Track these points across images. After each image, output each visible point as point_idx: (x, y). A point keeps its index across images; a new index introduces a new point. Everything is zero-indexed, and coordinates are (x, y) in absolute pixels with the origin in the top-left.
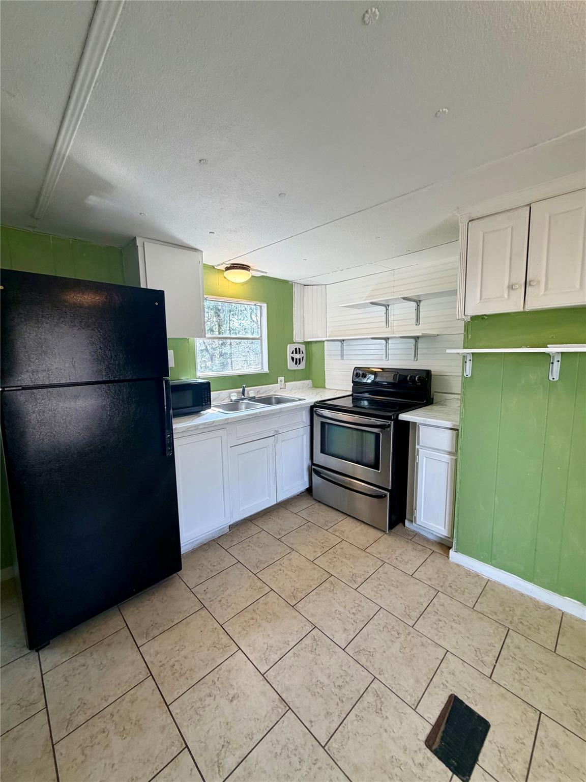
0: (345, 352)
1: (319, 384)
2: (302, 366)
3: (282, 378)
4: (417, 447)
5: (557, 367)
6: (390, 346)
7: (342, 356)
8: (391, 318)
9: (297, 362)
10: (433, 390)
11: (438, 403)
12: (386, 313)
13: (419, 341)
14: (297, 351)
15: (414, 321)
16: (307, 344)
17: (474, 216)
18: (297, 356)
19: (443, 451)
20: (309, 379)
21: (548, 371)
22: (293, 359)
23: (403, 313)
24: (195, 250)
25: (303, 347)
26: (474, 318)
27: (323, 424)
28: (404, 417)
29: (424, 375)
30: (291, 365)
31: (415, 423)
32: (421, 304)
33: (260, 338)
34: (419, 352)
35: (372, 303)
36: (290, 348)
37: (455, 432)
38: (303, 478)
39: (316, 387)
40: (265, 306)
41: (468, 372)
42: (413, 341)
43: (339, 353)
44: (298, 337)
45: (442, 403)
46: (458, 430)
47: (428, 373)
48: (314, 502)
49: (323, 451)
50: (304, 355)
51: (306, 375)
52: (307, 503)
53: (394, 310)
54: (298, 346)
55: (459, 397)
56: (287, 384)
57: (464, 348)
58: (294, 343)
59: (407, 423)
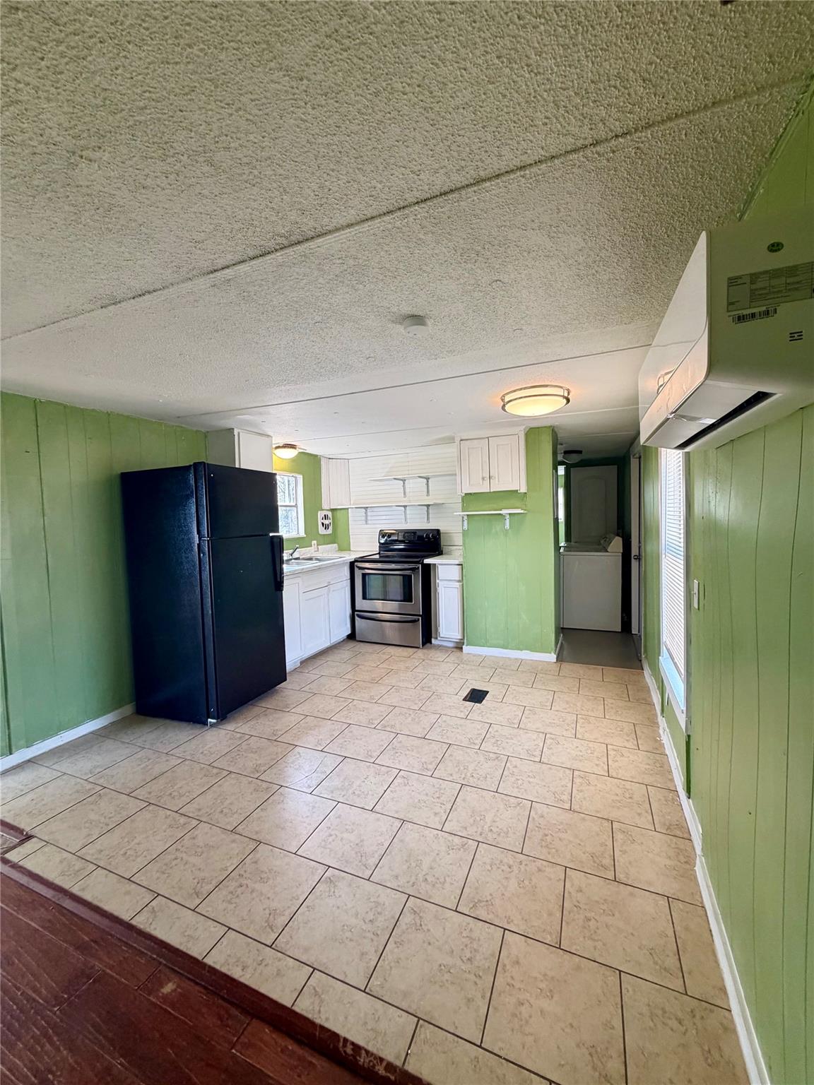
0: (369, 518)
1: (345, 547)
2: (330, 531)
3: (315, 542)
4: (437, 581)
5: (508, 521)
6: (408, 512)
7: (366, 521)
8: (407, 490)
9: (327, 527)
10: (442, 544)
11: (446, 554)
12: (404, 486)
13: (430, 508)
14: (326, 517)
15: (425, 493)
16: (333, 510)
17: (463, 438)
18: (326, 522)
19: (455, 580)
20: (335, 543)
21: (504, 524)
22: (323, 524)
23: (415, 486)
24: (268, 436)
25: (330, 514)
26: (466, 494)
27: (364, 575)
28: (427, 561)
29: (436, 532)
30: (322, 530)
31: (435, 564)
32: (430, 481)
33: (296, 506)
34: (430, 516)
35: (395, 479)
36: (320, 514)
37: (460, 566)
38: (346, 624)
39: (342, 550)
40: (300, 478)
41: (466, 527)
42: (426, 508)
43: (364, 518)
44: (325, 506)
45: (449, 553)
46: (462, 565)
47: (438, 531)
48: (357, 643)
49: (364, 597)
50: (331, 521)
51: (331, 539)
52: (351, 644)
53: (409, 484)
54: (326, 513)
55: (461, 547)
56: (320, 547)
57: (463, 511)
58: (323, 510)
59: (429, 565)
